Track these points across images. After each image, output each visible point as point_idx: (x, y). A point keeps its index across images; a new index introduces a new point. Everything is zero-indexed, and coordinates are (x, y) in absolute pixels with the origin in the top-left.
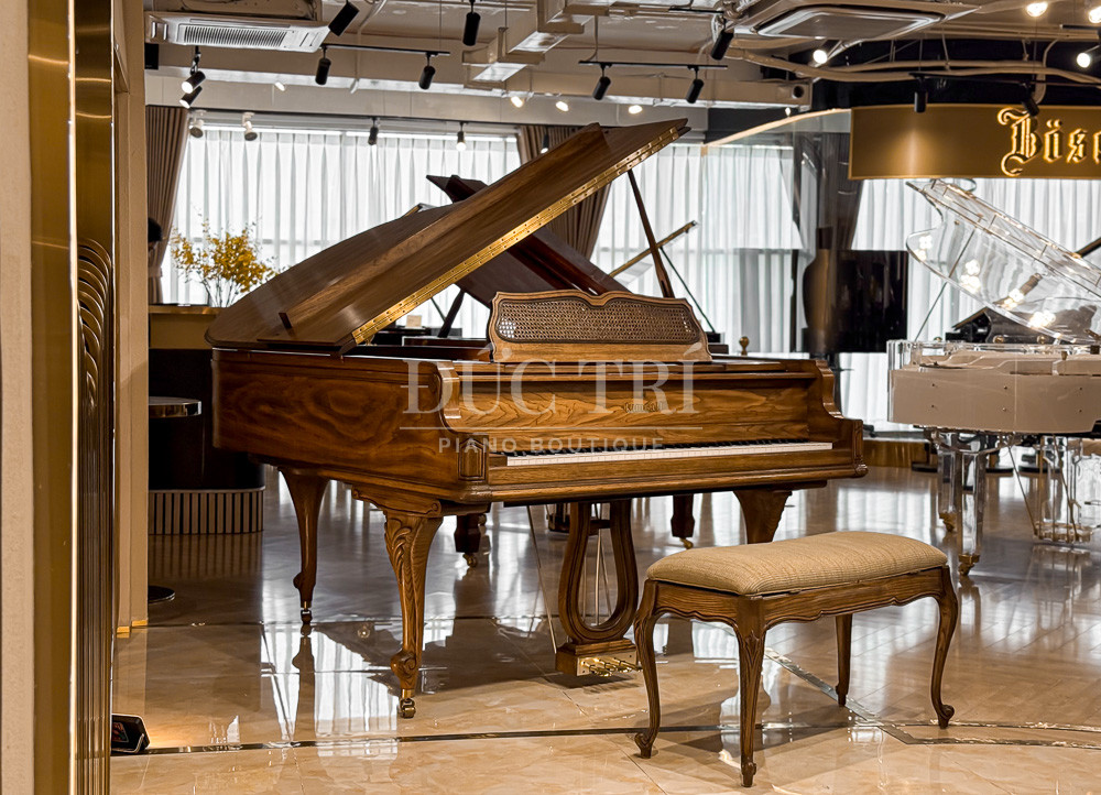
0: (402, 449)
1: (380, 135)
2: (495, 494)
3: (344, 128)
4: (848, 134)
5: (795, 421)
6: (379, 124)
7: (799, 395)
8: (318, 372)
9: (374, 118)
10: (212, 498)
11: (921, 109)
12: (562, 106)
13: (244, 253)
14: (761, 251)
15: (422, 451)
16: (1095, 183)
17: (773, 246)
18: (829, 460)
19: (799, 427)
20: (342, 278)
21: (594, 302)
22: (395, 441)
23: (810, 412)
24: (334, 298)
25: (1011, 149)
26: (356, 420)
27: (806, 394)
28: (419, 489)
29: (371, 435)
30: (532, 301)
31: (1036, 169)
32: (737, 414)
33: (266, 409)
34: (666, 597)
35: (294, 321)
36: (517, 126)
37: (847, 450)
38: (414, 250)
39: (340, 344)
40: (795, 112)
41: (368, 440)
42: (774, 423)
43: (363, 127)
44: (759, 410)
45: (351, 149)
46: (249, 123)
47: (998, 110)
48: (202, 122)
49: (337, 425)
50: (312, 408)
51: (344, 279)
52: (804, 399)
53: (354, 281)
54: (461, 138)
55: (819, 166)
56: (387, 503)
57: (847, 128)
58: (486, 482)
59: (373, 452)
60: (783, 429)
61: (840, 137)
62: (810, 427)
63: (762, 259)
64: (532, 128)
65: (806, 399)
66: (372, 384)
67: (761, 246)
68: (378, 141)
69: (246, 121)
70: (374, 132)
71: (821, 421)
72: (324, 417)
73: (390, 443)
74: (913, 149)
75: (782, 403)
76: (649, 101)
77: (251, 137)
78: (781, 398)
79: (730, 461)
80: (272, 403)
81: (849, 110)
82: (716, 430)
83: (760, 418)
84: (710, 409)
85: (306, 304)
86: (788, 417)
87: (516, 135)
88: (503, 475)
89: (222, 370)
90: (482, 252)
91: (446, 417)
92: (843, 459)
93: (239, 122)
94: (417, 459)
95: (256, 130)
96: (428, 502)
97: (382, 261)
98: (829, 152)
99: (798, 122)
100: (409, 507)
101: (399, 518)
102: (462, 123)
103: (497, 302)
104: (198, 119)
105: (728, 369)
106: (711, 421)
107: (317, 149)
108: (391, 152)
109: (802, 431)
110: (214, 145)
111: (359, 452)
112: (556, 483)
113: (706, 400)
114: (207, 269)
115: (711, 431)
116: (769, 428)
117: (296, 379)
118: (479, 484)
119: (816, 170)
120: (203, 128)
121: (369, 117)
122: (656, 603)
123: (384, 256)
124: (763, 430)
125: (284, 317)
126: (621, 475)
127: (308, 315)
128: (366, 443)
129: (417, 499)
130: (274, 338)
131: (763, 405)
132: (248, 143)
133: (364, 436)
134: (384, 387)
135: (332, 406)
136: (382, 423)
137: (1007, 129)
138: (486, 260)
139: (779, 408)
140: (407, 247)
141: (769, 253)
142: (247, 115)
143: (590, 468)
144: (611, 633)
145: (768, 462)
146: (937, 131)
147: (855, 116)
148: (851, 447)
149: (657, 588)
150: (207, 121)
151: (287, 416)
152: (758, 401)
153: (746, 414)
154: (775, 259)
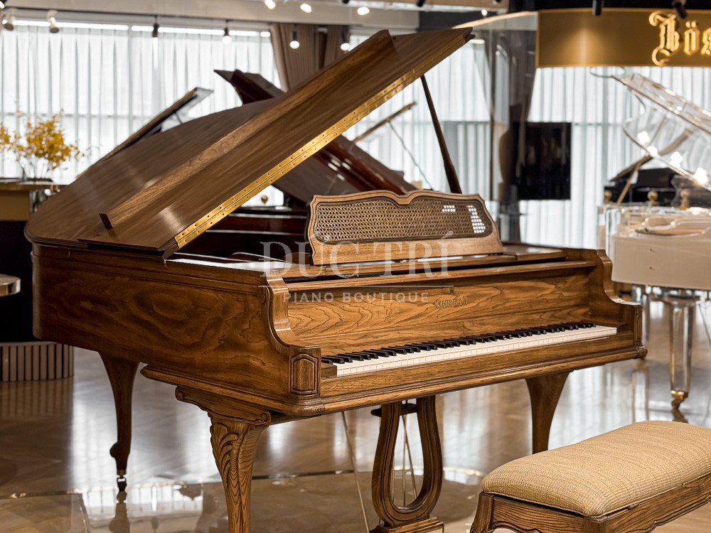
0: (230, 357)
1: (160, 30)
2: (327, 406)
3: (130, 24)
4: (534, 32)
5: (578, 306)
6: (159, 21)
7: (581, 281)
8: (140, 274)
9: (156, 16)
10: (28, 350)
11: (598, 12)
12: (306, 8)
13: (54, 135)
14: (459, 123)
15: (251, 360)
16: (707, 70)
17: (469, 118)
18: (615, 344)
19: (582, 311)
20: (160, 178)
21: (401, 200)
22: (221, 347)
23: (591, 297)
24: (152, 198)
25: (658, 44)
26: (180, 323)
27: (587, 280)
28: (248, 398)
29: (196, 340)
30: (346, 203)
31: (678, 59)
32: (531, 303)
33: (87, 305)
34: (503, 511)
35: (115, 222)
36: (270, 23)
37: (629, 333)
38: (226, 151)
39: (164, 249)
40: (491, 14)
41: (193, 344)
42: (562, 309)
43: (146, 23)
44: (549, 297)
45: (137, 40)
46: (53, 20)
47: (649, 14)
48: (13, 18)
49: (161, 327)
50: (134, 308)
51: (161, 180)
52: (586, 284)
53: (171, 181)
54: (226, 33)
55: (510, 56)
56: (212, 407)
57: (534, 26)
58: (318, 395)
59: (198, 357)
60: (569, 314)
61: (527, 33)
62: (590, 311)
63: (461, 129)
64: (281, 26)
65: (588, 285)
66: (198, 290)
67: (459, 118)
68: (159, 35)
69: (51, 17)
70: (156, 27)
71: (602, 305)
72: (146, 317)
73: (215, 350)
74: (584, 43)
75: (568, 290)
76: (375, 5)
77: (54, 30)
78: (566, 285)
79: (535, 353)
80: (93, 300)
81: (535, 14)
82: (514, 319)
83: (550, 305)
84: (508, 300)
85: (126, 205)
86: (572, 303)
87: (269, 31)
88: (334, 386)
89: (42, 264)
90: (295, 155)
91: (277, 330)
92: (626, 343)
93: (45, 19)
94: (246, 368)
95: (58, 25)
96: (258, 412)
97: (197, 161)
98: (518, 44)
99: (495, 22)
100: (235, 413)
101: (226, 423)
102: (227, 21)
103: (315, 206)
104: (11, 16)
105: (519, 260)
106: (509, 311)
107: (109, 41)
108: (169, 43)
109: (584, 314)
110: (25, 37)
111: (183, 356)
112: (384, 390)
113: (506, 292)
114: (21, 148)
115: (510, 321)
116: (558, 314)
117: (118, 278)
118: (312, 398)
119: (508, 59)
120: (15, 22)
121: (151, 15)
122: (492, 518)
123: (199, 156)
124: (553, 316)
125: (104, 218)
126: (441, 375)
127: (128, 215)
128: (191, 347)
129: (246, 407)
130: (95, 239)
131: (552, 293)
132: (52, 35)
133: (188, 340)
134: (211, 294)
135: (155, 308)
136: (207, 329)
137: (657, 29)
138: (298, 162)
139: (566, 294)
140: (221, 148)
141: (466, 124)
142: (51, 13)
143: (413, 372)
144: (420, 513)
145: (566, 351)
146: (603, 29)
147: (541, 18)
148: (633, 330)
149: (493, 501)
150: (18, 17)
151: (108, 314)
152: (548, 290)
153: (539, 302)
154: (471, 129)
